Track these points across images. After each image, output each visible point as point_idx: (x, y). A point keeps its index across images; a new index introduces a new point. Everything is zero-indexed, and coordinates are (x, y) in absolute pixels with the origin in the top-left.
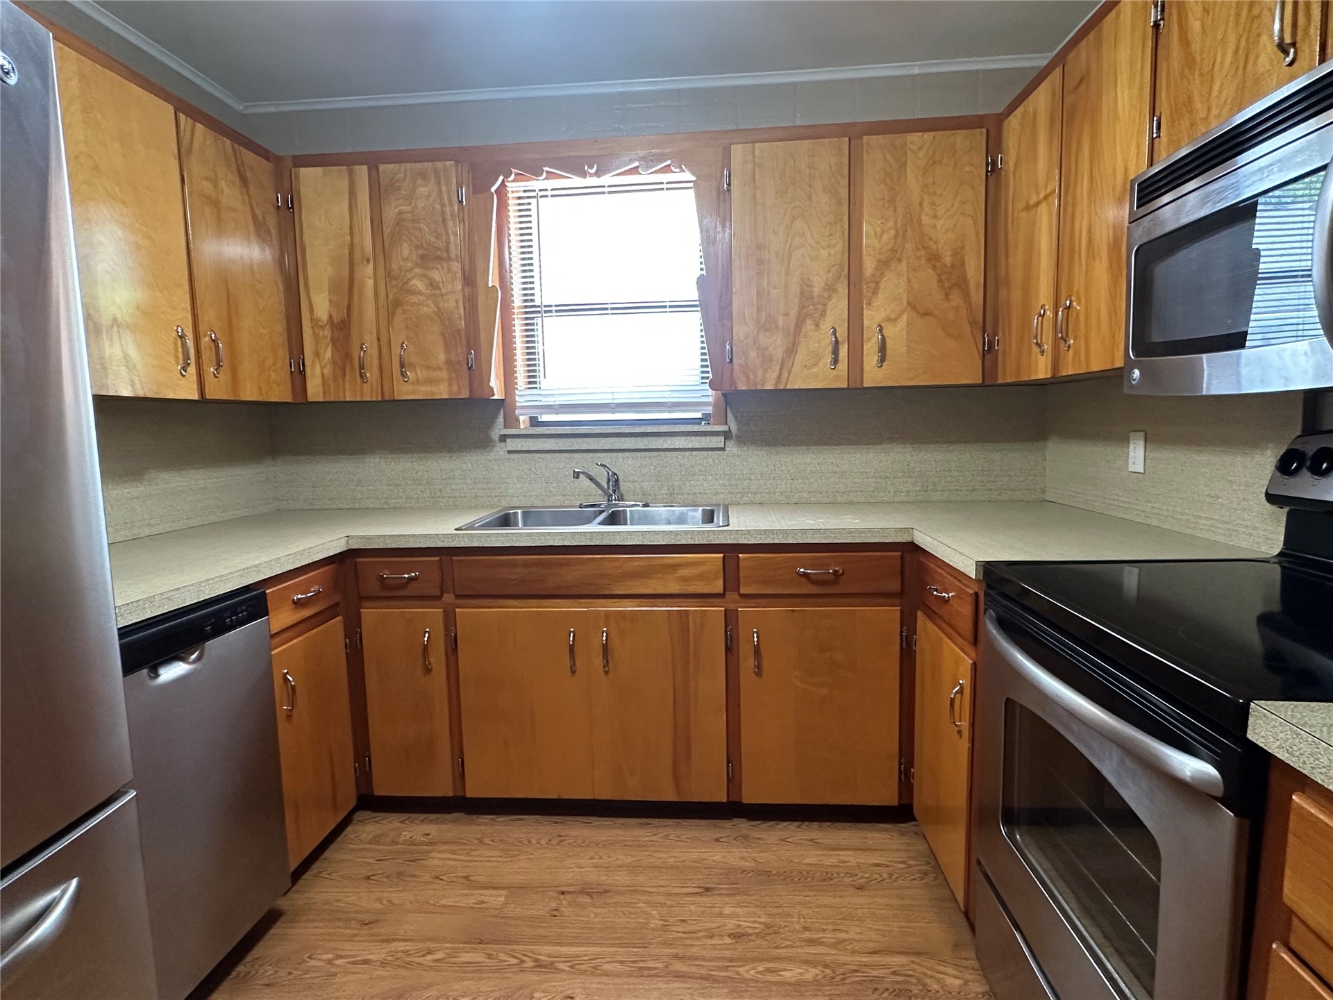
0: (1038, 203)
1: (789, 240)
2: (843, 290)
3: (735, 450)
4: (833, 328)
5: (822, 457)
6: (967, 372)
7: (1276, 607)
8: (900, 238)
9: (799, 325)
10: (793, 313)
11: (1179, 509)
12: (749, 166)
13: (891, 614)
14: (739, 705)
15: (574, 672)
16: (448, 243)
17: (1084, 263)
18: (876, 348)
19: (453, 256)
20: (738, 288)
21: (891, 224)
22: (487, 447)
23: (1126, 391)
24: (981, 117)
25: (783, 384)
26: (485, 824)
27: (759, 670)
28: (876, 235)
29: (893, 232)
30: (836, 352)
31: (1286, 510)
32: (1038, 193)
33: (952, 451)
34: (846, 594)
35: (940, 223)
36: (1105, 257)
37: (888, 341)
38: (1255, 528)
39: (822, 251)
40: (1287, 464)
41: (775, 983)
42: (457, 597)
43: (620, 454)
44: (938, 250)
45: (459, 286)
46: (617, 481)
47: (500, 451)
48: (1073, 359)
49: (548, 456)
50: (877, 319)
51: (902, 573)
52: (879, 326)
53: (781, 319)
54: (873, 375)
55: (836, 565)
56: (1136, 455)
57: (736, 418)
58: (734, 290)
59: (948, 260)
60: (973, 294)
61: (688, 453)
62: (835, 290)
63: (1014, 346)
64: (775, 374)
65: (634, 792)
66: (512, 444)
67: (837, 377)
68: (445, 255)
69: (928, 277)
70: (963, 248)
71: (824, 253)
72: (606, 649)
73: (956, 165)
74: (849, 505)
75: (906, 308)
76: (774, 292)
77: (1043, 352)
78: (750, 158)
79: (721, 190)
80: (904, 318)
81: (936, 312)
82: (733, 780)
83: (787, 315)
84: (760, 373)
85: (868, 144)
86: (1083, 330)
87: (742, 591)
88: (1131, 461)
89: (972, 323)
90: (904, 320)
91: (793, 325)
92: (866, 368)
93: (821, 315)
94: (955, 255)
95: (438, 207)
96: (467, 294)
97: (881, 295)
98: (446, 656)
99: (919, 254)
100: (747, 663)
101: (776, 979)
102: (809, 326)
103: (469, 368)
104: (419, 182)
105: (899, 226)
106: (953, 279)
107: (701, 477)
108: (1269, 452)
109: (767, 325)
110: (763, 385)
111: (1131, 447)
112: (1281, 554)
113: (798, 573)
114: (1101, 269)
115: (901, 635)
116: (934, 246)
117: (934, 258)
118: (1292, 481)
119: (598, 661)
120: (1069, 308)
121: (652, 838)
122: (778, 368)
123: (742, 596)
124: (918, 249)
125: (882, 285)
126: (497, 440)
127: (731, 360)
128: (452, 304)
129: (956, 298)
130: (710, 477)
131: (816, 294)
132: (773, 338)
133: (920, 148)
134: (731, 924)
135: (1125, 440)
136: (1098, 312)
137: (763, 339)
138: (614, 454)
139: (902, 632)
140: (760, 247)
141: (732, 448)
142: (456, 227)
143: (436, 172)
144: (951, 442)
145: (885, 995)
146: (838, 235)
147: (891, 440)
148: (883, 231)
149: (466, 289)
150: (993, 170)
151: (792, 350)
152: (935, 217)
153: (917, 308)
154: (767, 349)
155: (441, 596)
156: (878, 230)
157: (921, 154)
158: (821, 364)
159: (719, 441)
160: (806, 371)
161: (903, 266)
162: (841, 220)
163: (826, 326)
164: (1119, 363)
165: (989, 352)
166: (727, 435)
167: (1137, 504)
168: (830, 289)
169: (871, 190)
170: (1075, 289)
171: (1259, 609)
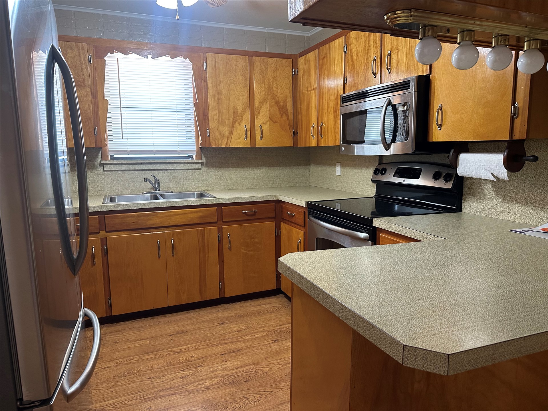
0: (311, 90)
1: (229, 92)
2: (248, 112)
3: (205, 169)
4: (245, 125)
5: (238, 172)
6: (288, 143)
7: (375, 210)
8: (266, 95)
9: (233, 124)
10: (231, 119)
11: (350, 186)
12: (214, 63)
13: (271, 224)
14: (223, 261)
15: (159, 257)
16: (84, 79)
17: (326, 113)
18: (260, 133)
19: (86, 85)
20: (211, 108)
21: (263, 89)
22: (93, 169)
23: (340, 153)
24: (291, 55)
25: (228, 145)
26: (122, 325)
27: (230, 249)
28: (258, 93)
29: (264, 93)
30: (246, 134)
31: (376, 184)
32: (311, 88)
33: (281, 169)
34: (258, 219)
35: (279, 91)
36: (332, 112)
37: (263, 131)
38: (369, 190)
39: (240, 97)
40: (376, 172)
41: (256, 338)
42: (107, 232)
43: (157, 171)
44: (278, 100)
45: (90, 98)
46: (159, 183)
47: (100, 170)
48: (324, 142)
49: (124, 172)
50: (260, 123)
51: (275, 210)
52: (261, 125)
53: (227, 121)
54: (259, 143)
55: (255, 209)
56: (338, 170)
57: (205, 157)
58: (209, 109)
59: (282, 104)
60: (290, 116)
61: (186, 171)
62: (245, 112)
63: (304, 135)
64: (226, 141)
65: (185, 300)
66: (106, 167)
67: (247, 143)
68: (83, 84)
69: (276, 108)
70: (286, 100)
71: (241, 98)
72: (173, 247)
73: (283, 71)
74: (248, 189)
75: (269, 120)
76: (224, 111)
77: (314, 138)
78: (214, 59)
79: (203, 69)
80: (269, 122)
81: (278, 122)
82: (222, 290)
83: (229, 120)
84: (220, 141)
85: (255, 60)
86: (326, 133)
87: (223, 220)
88: (337, 172)
89: (290, 126)
90: (268, 124)
91: (231, 123)
92: (257, 140)
93: (241, 120)
94: (284, 102)
95: (79, 63)
96: (93, 102)
97: (261, 114)
98: (102, 257)
99: (272, 101)
100: (226, 246)
101: (255, 337)
102: (237, 124)
103: (95, 134)
104: (69, 50)
105: (266, 90)
106: (283, 110)
107: (192, 180)
108: (372, 169)
109: (222, 123)
110: (221, 145)
111: (337, 168)
112: (375, 195)
113: (243, 213)
114: (331, 116)
115: (275, 231)
116: (277, 98)
117: (277, 103)
118: (377, 176)
119: (169, 252)
120: (322, 126)
121: (194, 315)
122: (226, 139)
123: (223, 222)
124: (272, 99)
125: (261, 110)
126: (98, 165)
127: (209, 136)
128: (87, 106)
129: (284, 116)
130: (196, 180)
131: (239, 113)
132: (225, 127)
133: (272, 63)
134: (235, 329)
135: (335, 165)
136: (331, 128)
137: (221, 128)
138: (154, 171)
139: (275, 230)
140: (218, 94)
141: (204, 169)
142: (88, 73)
143: (77, 47)
144: (281, 166)
145: (287, 333)
146: (246, 91)
147: (261, 166)
148: (261, 92)
149: (93, 100)
150: (295, 74)
151: (231, 133)
152: (278, 88)
153: (272, 119)
154: (222, 132)
155: (99, 232)
156: (259, 91)
157: (273, 65)
158: (242, 138)
159: (199, 166)
160: (236, 141)
161: (268, 104)
162: (247, 86)
163: (243, 124)
164: (338, 144)
165: (295, 136)
166: (202, 164)
167: (339, 185)
168: (244, 111)
169: (256, 77)
170: (324, 120)
171: (371, 211)
